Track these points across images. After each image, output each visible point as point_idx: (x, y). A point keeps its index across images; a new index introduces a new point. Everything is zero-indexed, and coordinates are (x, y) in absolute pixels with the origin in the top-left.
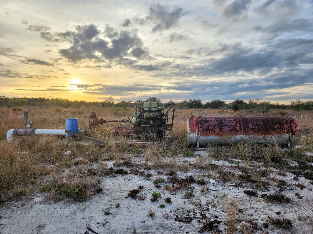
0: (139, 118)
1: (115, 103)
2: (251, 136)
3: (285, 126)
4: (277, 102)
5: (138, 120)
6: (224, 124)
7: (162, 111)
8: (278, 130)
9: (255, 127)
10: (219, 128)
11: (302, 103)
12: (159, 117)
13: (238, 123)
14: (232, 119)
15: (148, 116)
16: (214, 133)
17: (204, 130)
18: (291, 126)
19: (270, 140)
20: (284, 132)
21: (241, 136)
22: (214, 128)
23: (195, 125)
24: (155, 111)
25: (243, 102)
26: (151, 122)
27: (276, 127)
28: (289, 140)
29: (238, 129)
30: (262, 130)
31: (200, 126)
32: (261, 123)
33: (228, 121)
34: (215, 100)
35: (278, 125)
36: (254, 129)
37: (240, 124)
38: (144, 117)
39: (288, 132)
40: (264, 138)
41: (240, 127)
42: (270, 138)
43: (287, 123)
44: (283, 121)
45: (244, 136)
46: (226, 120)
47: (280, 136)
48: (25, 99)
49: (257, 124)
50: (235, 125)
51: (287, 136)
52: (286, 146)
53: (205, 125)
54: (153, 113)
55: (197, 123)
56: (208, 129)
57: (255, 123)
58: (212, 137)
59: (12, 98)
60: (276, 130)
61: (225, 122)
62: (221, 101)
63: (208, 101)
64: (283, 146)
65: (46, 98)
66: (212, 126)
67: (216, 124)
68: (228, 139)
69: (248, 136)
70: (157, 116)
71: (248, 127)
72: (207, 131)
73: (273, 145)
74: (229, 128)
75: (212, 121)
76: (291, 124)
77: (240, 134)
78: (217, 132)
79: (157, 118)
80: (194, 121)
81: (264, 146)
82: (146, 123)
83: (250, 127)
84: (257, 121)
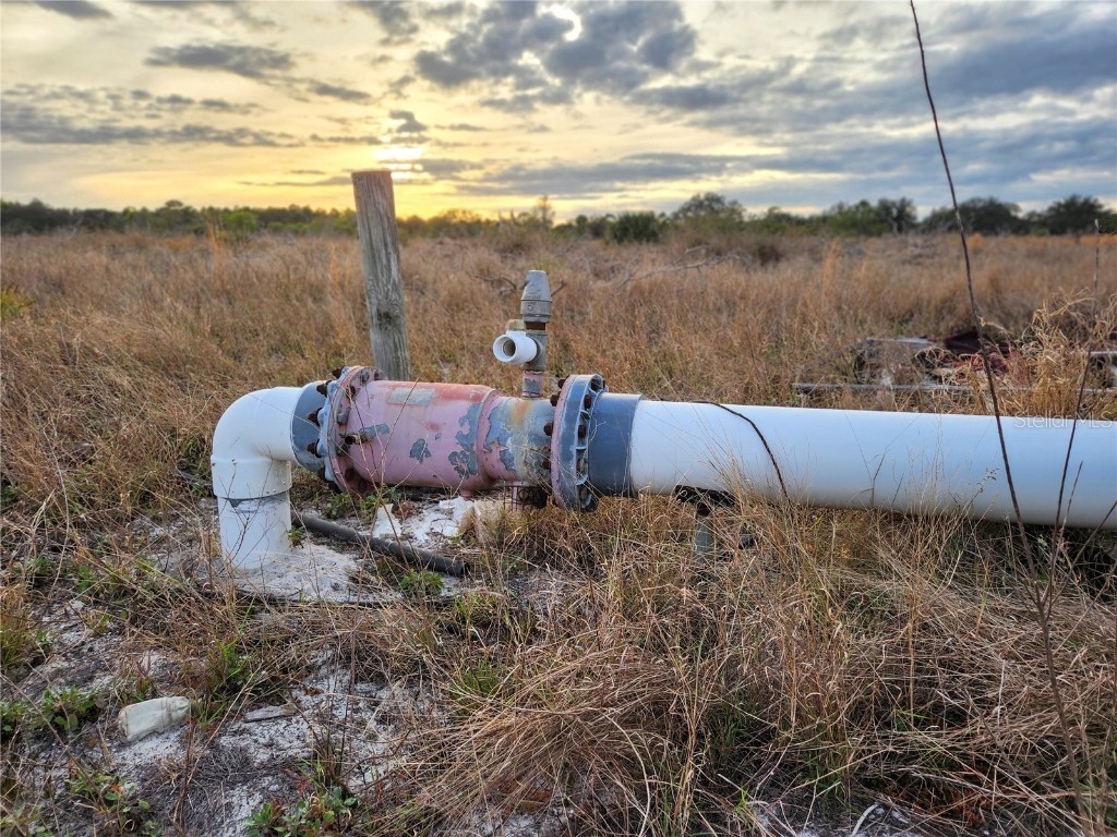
48: (247, 213)
59: (203, 210)
65: (314, 208)
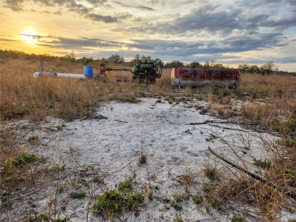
0: (137, 68)
1: (77, 58)
2: (212, 81)
3: (233, 75)
4: (227, 66)
5: (137, 69)
6: (197, 73)
7: (154, 64)
8: (229, 78)
9: (216, 75)
10: (194, 75)
11: (247, 66)
12: (152, 68)
13: (205, 73)
14: (202, 70)
15: (144, 66)
16: (191, 78)
17: (184, 77)
18: (236, 75)
19: (224, 84)
20: (232, 79)
21: (207, 81)
22: (191, 76)
23: (179, 73)
24: (149, 63)
25: (199, 64)
26: (146, 71)
27: (228, 76)
28: (234, 84)
29: (206, 76)
30: (220, 78)
31: (182, 74)
32: (219, 73)
33: (200, 71)
34: (174, 61)
35: (229, 75)
36: (215, 76)
37: (207, 73)
38: (142, 67)
39: (234, 79)
40: (220, 83)
41: (207, 75)
42: (224, 83)
43: (234, 74)
44: (232, 72)
45: (209, 81)
46: (198, 71)
47: (230, 81)
49: (217, 74)
50: (204, 74)
51: (233, 81)
52: (232, 88)
53: (185, 73)
54: (148, 64)
55: (180, 72)
56: (187, 76)
57: (216, 73)
58: (189, 82)
60: (228, 78)
61: (198, 72)
62: (180, 63)
63: (168, 62)
64: (231, 88)
66: (189, 74)
67: (192, 73)
68: (199, 83)
69: (211, 81)
70: (151, 67)
71: (211, 75)
72: (186, 77)
73: (225, 87)
74: (200, 76)
75: (190, 71)
76: (237, 74)
77: (206, 80)
78: (192, 78)
79: (151, 69)
80: (178, 70)
81: (220, 88)
82: (142, 72)
83: (213, 75)
84: (217, 71)
